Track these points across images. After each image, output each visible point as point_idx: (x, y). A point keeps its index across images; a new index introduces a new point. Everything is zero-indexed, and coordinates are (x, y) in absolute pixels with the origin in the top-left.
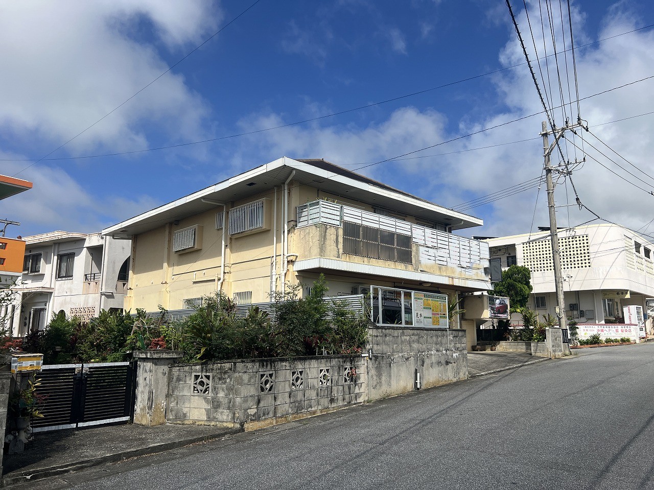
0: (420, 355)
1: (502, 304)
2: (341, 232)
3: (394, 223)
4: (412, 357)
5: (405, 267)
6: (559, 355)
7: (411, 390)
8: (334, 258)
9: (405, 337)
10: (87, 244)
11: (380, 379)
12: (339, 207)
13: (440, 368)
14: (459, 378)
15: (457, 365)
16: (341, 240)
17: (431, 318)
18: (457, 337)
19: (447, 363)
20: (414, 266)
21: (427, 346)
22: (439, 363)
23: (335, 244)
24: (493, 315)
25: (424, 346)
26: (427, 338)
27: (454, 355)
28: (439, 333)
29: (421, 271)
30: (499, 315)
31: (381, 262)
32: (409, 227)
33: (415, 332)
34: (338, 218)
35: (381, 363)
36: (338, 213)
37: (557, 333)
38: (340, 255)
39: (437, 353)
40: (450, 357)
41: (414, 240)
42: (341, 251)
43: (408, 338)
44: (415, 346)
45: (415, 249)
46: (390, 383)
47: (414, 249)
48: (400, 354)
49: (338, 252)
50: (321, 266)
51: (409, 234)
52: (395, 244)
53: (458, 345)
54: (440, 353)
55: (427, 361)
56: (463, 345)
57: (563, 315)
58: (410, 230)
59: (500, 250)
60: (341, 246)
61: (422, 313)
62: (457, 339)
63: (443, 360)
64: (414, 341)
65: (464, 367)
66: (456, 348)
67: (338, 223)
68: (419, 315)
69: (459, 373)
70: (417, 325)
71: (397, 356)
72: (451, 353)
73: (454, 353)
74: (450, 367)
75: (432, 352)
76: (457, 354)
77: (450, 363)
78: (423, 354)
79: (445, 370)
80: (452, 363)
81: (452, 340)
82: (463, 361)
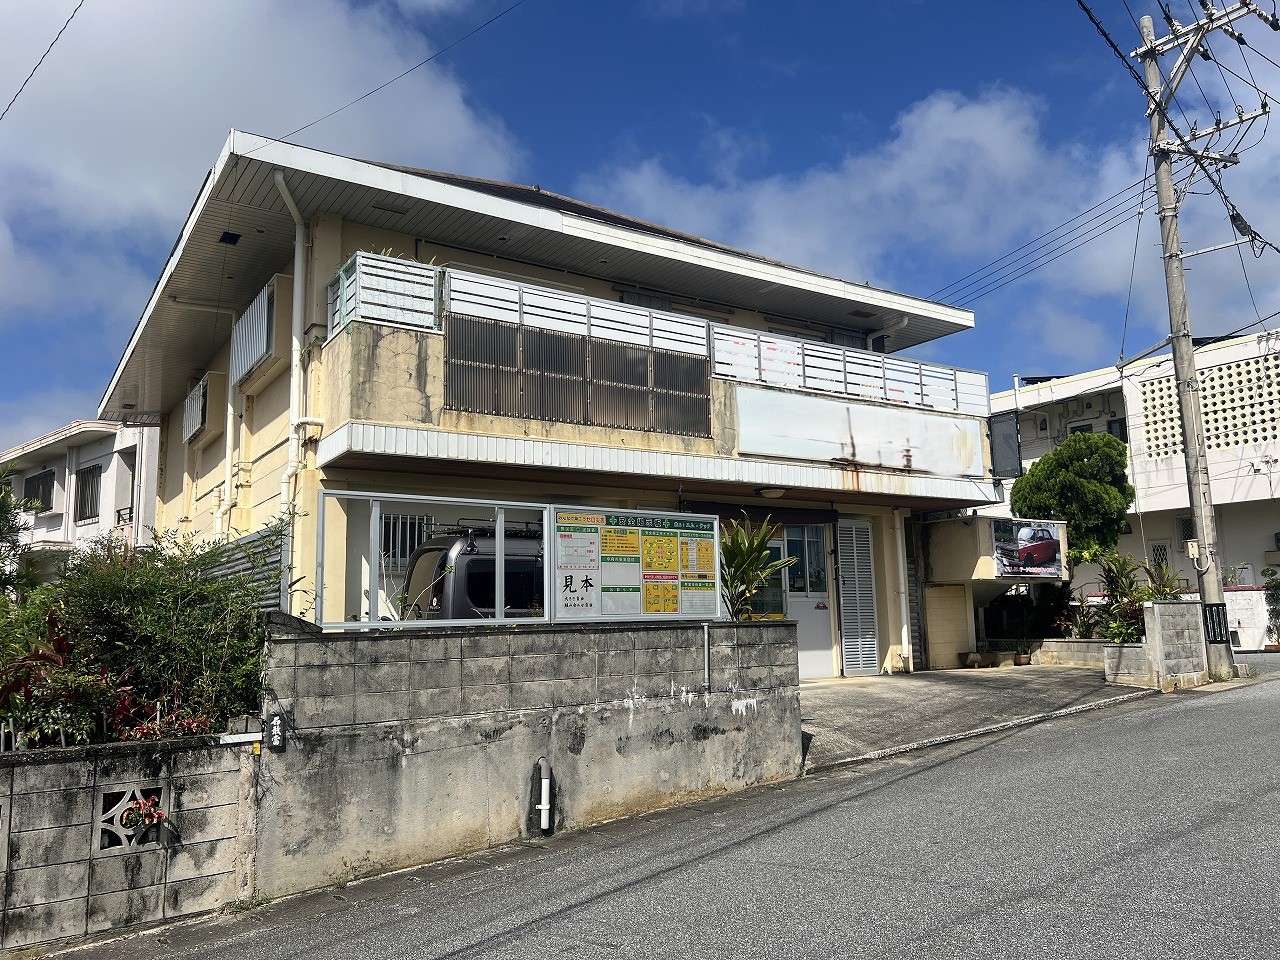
0: (562, 715)
1: (1041, 539)
2: (436, 347)
3: (645, 322)
4: (518, 729)
5: (681, 445)
6: (1190, 681)
7: (506, 839)
8: (410, 423)
9: (484, 661)
10: (118, 446)
11: (333, 817)
12: (432, 274)
13: (667, 753)
14: (759, 779)
15: (751, 736)
16: (436, 369)
17: (637, 590)
18: (751, 645)
19: (701, 733)
20: (718, 442)
21: (602, 683)
22: (660, 736)
23: (413, 382)
24: (1009, 569)
25: (586, 686)
26: (601, 657)
27: (739, 705)
28: (667, 637)
29: (741, 455)
30: (1028, 569)
31: (592, 433)
32: (703, 332)
33: (542, 640)
34: (430, 306)
35: (343, 757)
36: (430, 292)
37: (1183, 615)
38: (435, 415)
39: (653, 704)
40: (716, 713)
41: (719, 369)
42: (438, 402)
43: (500, 663)
44: (540, 687)
45: (721, 393)
46: (390, 823)
47: (717, 392)
48: (455, 722)
49: (427, 405)
50: (356, 448)
51: (703, 351)
52: (651, 382)
53: (755, 673)
54: (666, 705)
55: (597, 735)
56: (778, 671)
57: (1209, 564)
58: (704, 342)
59: (1089, 406)
60: (436, 388)
61: (593, 575)
62: (754, 653)
63: (681, 724)
64: (531, 673)
65: (784, 739)
66: (748, 683)
67: (429, 320)
68: (577, 584)
69: (757, 763)
70: (564, 616)
71: (435, 728)
72: (723, 698)
73: (739, 697)
74: (714, 743)
75: (628, 703)
76: (753, 702)
77: (716, 731)
78: (581, 710)
79: (688, 758)
80: (723, 732)
81: (727, 656)
82: (781, 720)
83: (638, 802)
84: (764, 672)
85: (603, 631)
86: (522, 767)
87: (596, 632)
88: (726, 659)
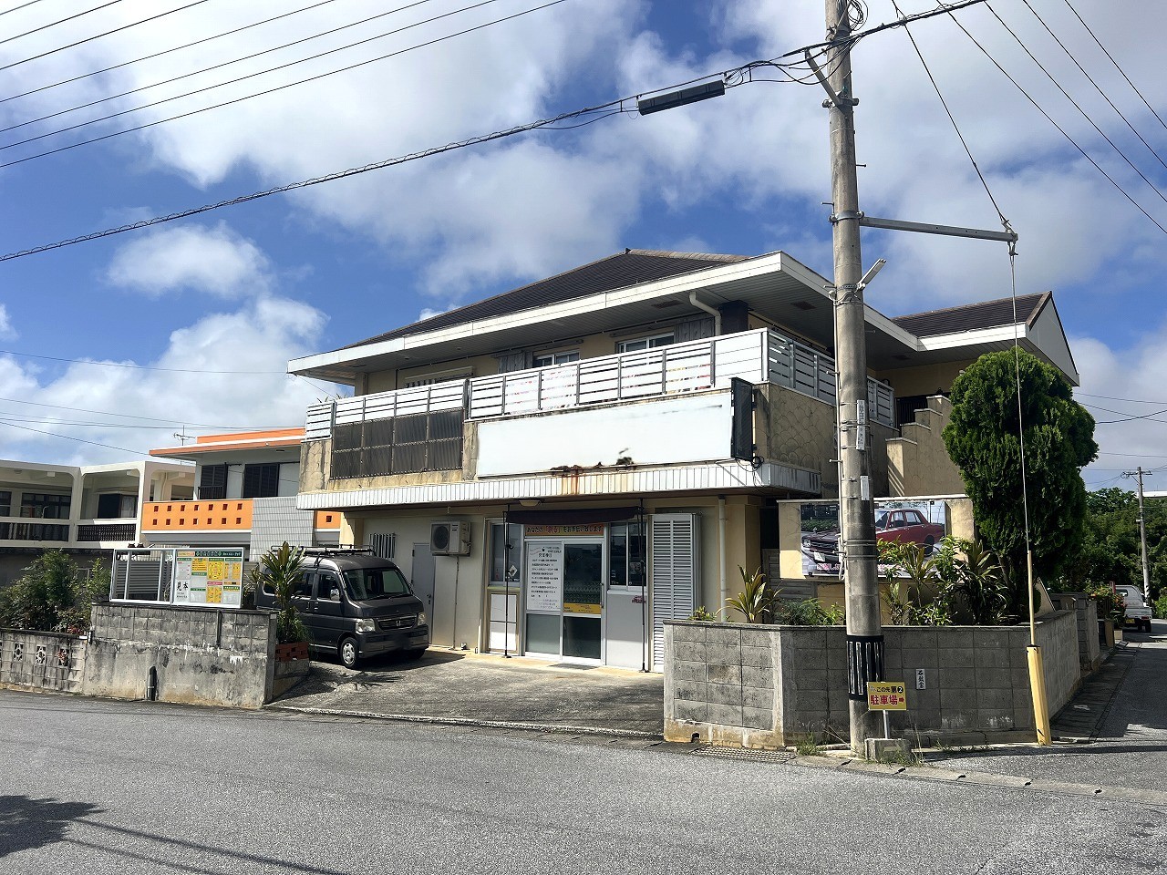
0: (162, 648)
1: (899, 524)
2: (329, 445)
3: (427, 394)
4: (148, 650)
8: (317, 490)
9: (140, 619)
11: (100, 671)
12: (330, 405)
13: (198, 676)
14: (239, 703)
15: (238, 677)
16: (328, 459)
17: (205, 590)
18: (243, 625)
19: (215, 670)
20: (465, 471)
21: (176, 635)
22: (197, 667)
25: (171, 635)
26: (177, 623)
27: (233, 659)
28: (203, 616)
29: (480, 478)
31: (392, 480)
32: (461, 390)
33: (158, 612)
34: (329, 424)
35: (103, 650)
36: (330, 416)
38: (326, 484)
39: (195, 650)
40: (222, 660)
42: (327, 476)
43: (145, 621)
44: (155, 632)
46: (111, 679)
47: (467, 433)
48: (130, 643)
49: (324, 479)
52: (429, 436)
53: (243, 641)
54: (200, 651)
55: (173, 659)
56: (255, 642)
58: (462, 396)
60: (327, 469)
61: (188, 582)
62: (244, 630)
63: (206, 662)
64: (153, 626)
65: (255, 684)
66: (239, 647)
67: (328, 432)
68: (182, 586)
69: (239, 694)
70: (177, 603)
71: (125, 645)
72: (227, 652)
73: (234, 654)
74: (219, 677)
75: (185, 647)
76: (241, 658)
77: (221, 670)
78: (168, 647)
79: (207, 681)
80: (225, 672)
81: (230, 630)
82: (254, 673)
83: (186, 697)
84: (248, 641)
85: (179, 610)
86: (148, 668)
87: (176, 610)
88: (229, 631)
